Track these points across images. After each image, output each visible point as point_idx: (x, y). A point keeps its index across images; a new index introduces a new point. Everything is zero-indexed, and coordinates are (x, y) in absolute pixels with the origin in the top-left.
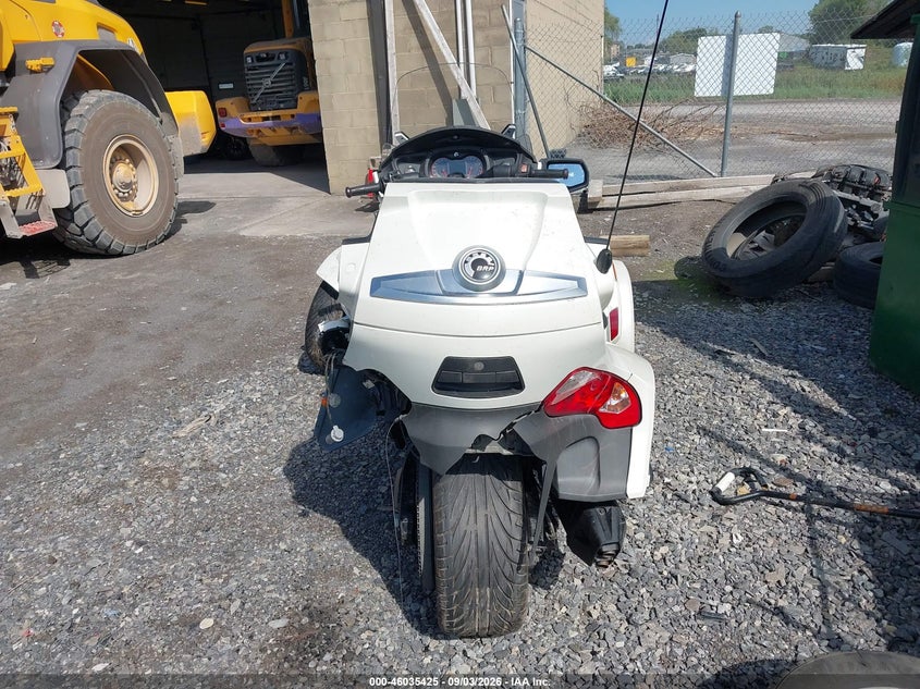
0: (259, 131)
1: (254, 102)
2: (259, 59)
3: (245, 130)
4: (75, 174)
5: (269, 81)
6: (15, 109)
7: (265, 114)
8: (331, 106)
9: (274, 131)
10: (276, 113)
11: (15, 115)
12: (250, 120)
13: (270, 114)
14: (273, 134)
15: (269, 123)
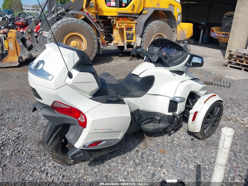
0: (220, 38)
1: (222, 29)
2: (228, 17)
3: (216, 36)
4: (144, 39)
5: (228, 23)
6: (136, 22)
7: (223, 33)
8: (234, 33)
9: (225, 38)
10: (227, 33)
11: (136, 24)
12: (219, 34)
13: (225, 33)
14: (224, 39)
15: (224, 36)
